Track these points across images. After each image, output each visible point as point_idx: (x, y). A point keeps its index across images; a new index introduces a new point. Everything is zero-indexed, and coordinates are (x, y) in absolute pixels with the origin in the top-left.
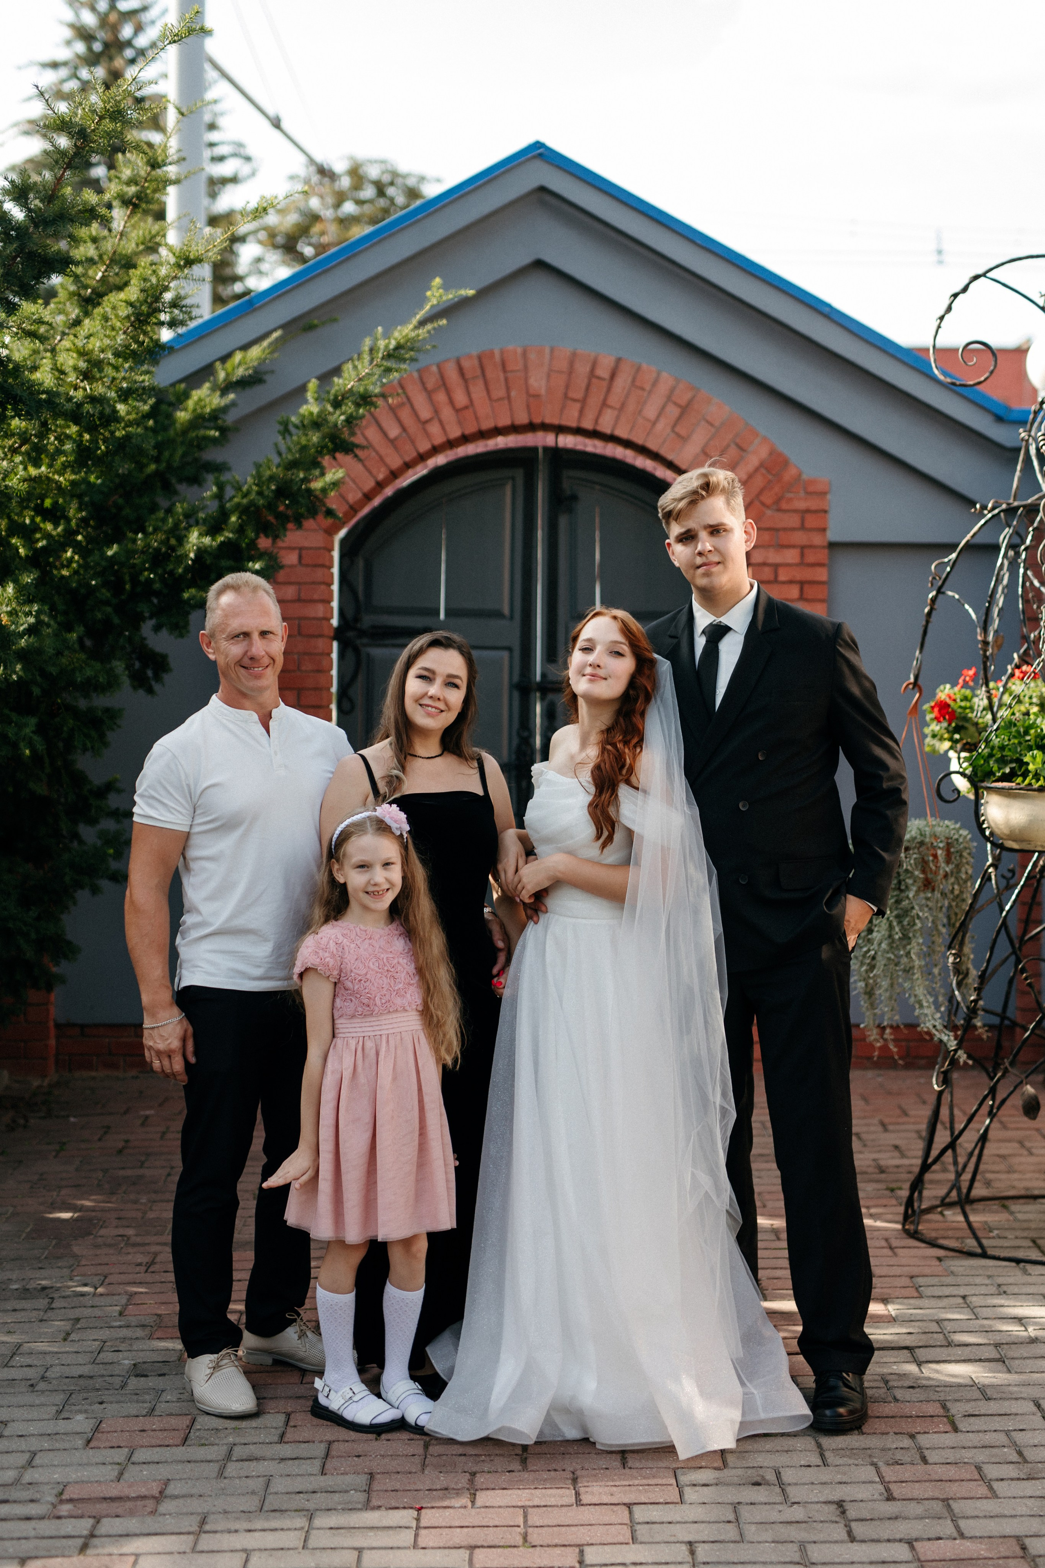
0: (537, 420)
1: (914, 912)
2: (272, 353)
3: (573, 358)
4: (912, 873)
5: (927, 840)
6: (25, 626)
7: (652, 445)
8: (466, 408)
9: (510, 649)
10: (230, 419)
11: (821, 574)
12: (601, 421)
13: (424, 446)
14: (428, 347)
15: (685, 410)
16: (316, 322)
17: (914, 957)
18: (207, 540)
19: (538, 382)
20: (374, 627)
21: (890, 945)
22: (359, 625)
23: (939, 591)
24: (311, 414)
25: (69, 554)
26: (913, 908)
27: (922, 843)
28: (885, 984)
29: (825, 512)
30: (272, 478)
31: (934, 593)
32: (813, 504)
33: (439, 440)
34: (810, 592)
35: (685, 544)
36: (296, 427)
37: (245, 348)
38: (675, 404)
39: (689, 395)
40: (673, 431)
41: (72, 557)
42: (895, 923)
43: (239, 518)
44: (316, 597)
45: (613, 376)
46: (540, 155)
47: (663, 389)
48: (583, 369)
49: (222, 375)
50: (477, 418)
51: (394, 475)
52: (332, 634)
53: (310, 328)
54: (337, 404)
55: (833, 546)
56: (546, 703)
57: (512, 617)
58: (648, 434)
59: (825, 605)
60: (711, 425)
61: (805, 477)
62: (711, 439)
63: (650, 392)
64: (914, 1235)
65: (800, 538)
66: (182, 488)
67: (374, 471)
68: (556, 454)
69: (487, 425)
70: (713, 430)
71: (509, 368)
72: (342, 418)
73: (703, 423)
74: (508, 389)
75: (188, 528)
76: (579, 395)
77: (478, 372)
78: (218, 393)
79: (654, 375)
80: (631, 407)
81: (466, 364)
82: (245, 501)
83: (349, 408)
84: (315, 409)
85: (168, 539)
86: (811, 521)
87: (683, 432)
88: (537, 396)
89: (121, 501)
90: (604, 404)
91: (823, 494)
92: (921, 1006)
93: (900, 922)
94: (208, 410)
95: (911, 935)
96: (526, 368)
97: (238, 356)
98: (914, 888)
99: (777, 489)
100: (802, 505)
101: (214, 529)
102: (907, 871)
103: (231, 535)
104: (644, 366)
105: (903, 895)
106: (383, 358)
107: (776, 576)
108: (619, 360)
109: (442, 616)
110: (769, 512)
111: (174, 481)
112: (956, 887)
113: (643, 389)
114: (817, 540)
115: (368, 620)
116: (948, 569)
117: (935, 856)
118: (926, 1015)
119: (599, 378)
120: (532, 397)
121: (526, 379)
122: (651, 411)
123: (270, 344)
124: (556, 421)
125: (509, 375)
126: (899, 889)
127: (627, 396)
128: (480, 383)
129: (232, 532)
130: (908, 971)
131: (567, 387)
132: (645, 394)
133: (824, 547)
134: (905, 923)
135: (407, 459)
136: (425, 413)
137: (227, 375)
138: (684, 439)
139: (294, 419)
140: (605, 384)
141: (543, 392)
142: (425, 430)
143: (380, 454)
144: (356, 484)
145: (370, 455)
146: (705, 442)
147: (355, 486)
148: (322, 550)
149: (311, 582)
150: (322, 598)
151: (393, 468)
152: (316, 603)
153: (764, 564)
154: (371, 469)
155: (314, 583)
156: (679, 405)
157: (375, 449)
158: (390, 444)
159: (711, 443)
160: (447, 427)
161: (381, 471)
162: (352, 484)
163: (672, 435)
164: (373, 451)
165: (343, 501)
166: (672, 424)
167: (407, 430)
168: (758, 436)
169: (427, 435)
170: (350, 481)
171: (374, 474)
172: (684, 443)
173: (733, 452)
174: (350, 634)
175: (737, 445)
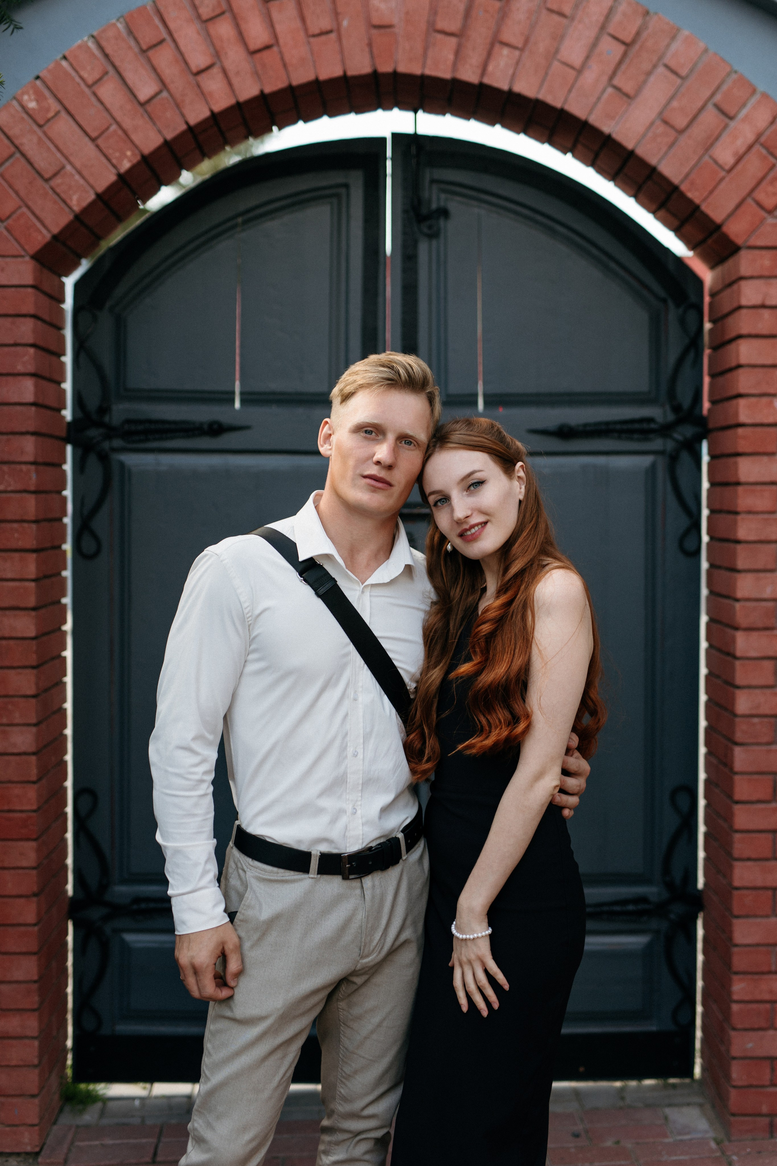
0: (385, 68)
7: (577, 109)
8: (267, 48)
12: (491, 69)
13: (197, 114)
15: (630, 46)
19: (386, 3)
20: (130, 421)
22: (107, 419)
33: (222, 102)
38: (614, 38)
39: (639, 22)
40: (612, 82)
44: (20, 368)
52: (64, 431)
60: (675, 72)
62: (674, 99)
63: (572, 18)
67: (115, 156)
69: (301, 77)
70: (678, 81)
73: (661, 69)
74: (336, 14)
76: (455, 25)
80: (541, 42)
87: (628, 87)
88: (385, 27)
90: (496, 40)
109: (239, 403)
110: (769, 220)
113: (560, 13)
120: (378, 28)
122: (574, 51)
127: (534, 25)
128: (291, 4)
131: (434, 11)
132: (564, 21)
135: (170, 136)
136: (199, 57)
138: (628, 97)
141: (395, 20)
142: (199, 86)
143: (125, 126)
144: (83, 177)
145: (107, 129)
146: (663, 101)
147: (82, 182)
148: (30, 290)
149: (12, 342)
150: (31, 369)
151: (147, 151)
152: (20, 378)
153: (763, 306)
154: (109, 152)
155: (16, 345)
156: (623, 43)
157: (114, 119)
158: (140, 110)
159: (675, 104)
160: (235, 81)
161: (126, 156)
162: (77, 177)
163: (610, 90)
164: (112, 121)
165: (63, 205)
166: (610, 72)
167: (171, 87)
168: (754, 91)
169: (203, 93)
170: (74, 172)
171: (114, 161)
172: (629, 104)
173: (710, 116)
174: (93, 433)
175: (714, 105)
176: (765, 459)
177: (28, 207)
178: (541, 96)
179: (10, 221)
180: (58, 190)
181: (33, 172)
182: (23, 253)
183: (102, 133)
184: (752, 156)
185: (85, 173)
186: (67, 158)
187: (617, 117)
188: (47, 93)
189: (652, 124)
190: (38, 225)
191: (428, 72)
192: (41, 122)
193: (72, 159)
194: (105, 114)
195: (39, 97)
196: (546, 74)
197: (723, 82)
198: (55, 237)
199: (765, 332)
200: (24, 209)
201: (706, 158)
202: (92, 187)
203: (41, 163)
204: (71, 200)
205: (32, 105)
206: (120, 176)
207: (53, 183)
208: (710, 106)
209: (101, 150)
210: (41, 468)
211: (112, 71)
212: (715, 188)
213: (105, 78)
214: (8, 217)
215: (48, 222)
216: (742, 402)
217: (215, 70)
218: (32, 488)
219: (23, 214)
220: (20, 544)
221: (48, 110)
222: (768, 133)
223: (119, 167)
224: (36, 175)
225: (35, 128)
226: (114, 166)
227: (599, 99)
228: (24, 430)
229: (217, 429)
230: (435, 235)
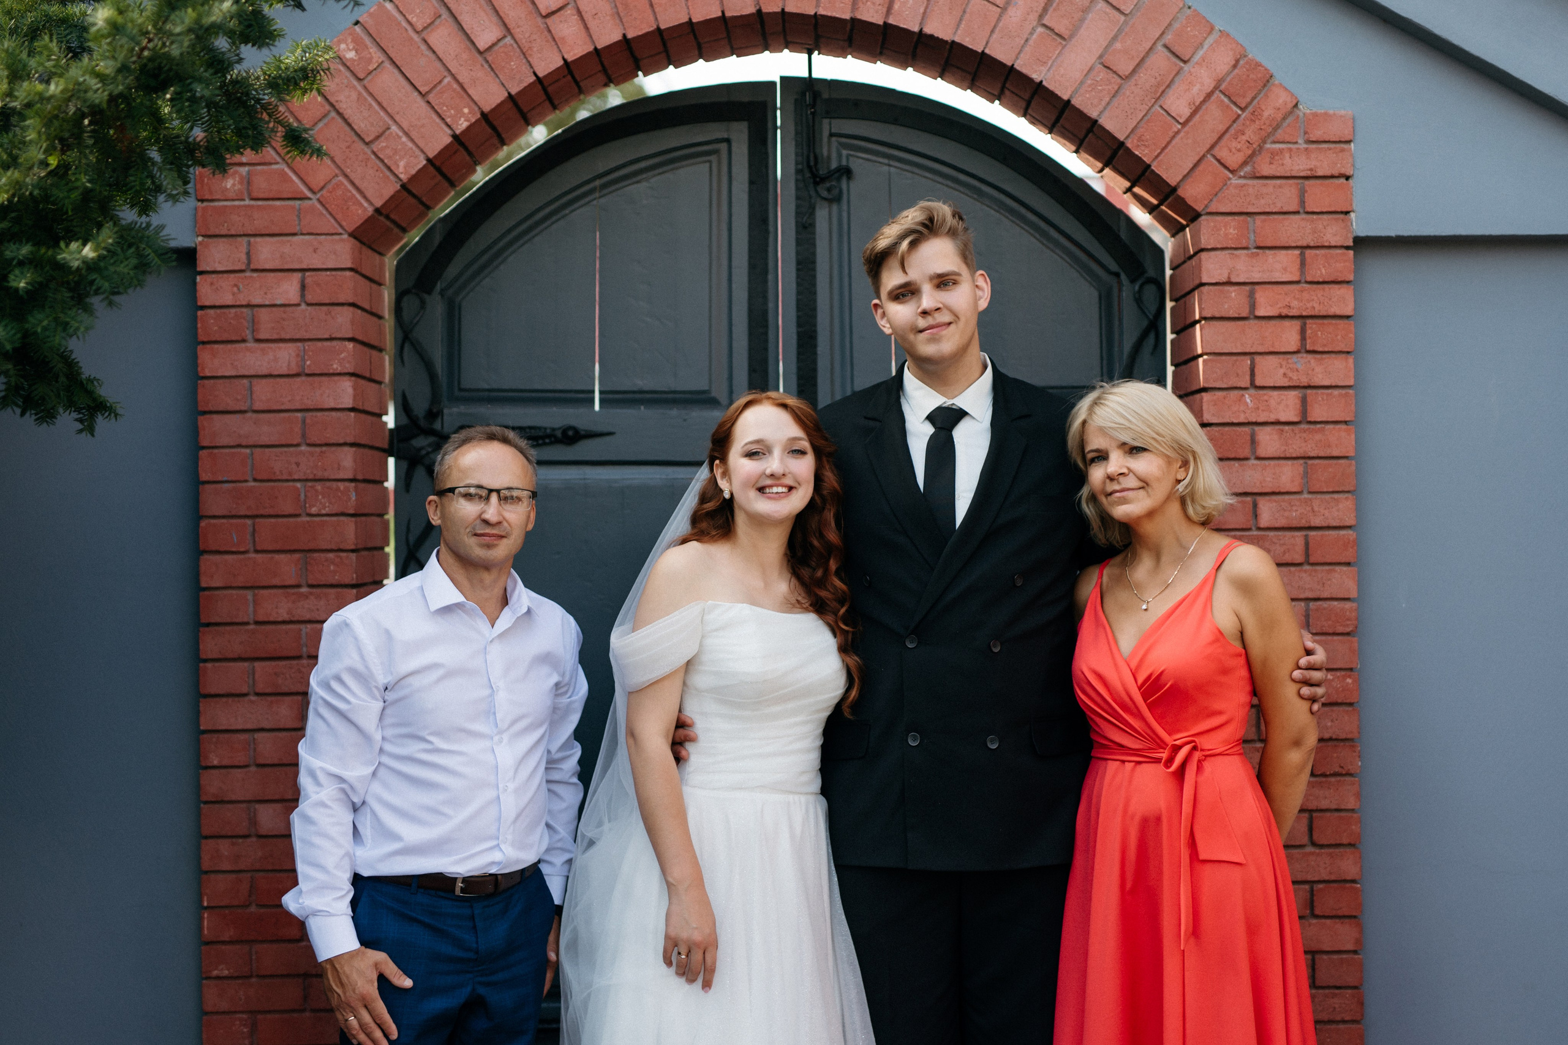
0: (771, 8)
7: (1002, 53)
11: (1341, 301)
13: (547, 63)
29: (1349, 177)
32: (1324, 162)
33: (577, 49)
34: (1321, 335)
35: (903, 303)
40: (1042, 22)
44: (336, 367)
51: (491, 123)
52: (385, 442)
55: (1361, 244)
59: (1351, 360)
61: (1306, 109)
62: (1116, 38)
65: (1296, 230)
67: (449, 114)
68: (810, 97)
69: (671, 17)
70: (1121, 19)
86: (1319, 196)
87: (1062, 26)
91: (1343, 143)
99: (1251, 134)
100: (1299, 165)
107: (1253, 306)
109: (595, 404)
110: (1235, 181)
114: (1333, 233)
133: (1347, 247)
135: (516, 89)
138: (1062, 40)
142: (549, 31)
143: (461, 80)
144: (412, 140)
145: (440, 82)
146: (1105, 44)
147: (410, 145)
148: (348, 274)
149: (326, 336)
150: (350, 368)
151: (487, 109)
152: (336, 378)
153: (1229, 283)
154: (442, 110)
155: (331, 339)
157: (449, 71)
158: (480, 59)
159: (1118, 45)
160: (592, 24)
161: (463, 114)
162: (404, 139)
163: (1040, 30)
164: (446, 74)
165: (388, 173)
166: (1040, 9)
167: (514, 31)
168: (1212, 28)
169: (554, 39)
170: (401, 134)
171: (448, 120)
172: (1064, 47)
173: (1161, 60)
174: (420, 442)
175: (1166, 46)
176: (1236, 464)
177: (346, 176)
178: (957, 39)
179: (324, 192)
180: (381, 156)
181: (353, 133)
182: (341, 231)
183: (435, 86)
184: (1212, 107)
185: (414, 135)
186: (392, 117)
187: (1050, 63)
188: (368, 41)
189: (1091, 69)
190: (358, 196)
191: (822, 12)
192: (361, 76)
193: (397, 118)
194: (438, 65)
195: (359, 46)
196: (964, 12)
197: (1174, 19)
198: (378, 211)
199: (1232, 314)
200: (341, 178)
201: (1157, 107)
202: (422, 151)
203: (360, 125)
204: (398, 166)
205: (351, 55)
206: (455, 137)
207: (375, 147)
208: (1159, 47)
209: (433, 108)
210: (362, 485)
211: (445, 15)
212: (1169, 143)
213: (438, 22)
214: (322, 188)
215: (369, 195)
216: (1206, 396)
217: (569, 11)
218: (352, 511)
219: (339, 185)
220: (337, 579)
221: (370, 60)
222: (1228, 79)
223: (454, 127)
224: (355, 138)
225: (355, 83)
226: (449, 126)
227: (1027, 40)
228: (341, 441)
229: (571, 436)
230: (836, 199)
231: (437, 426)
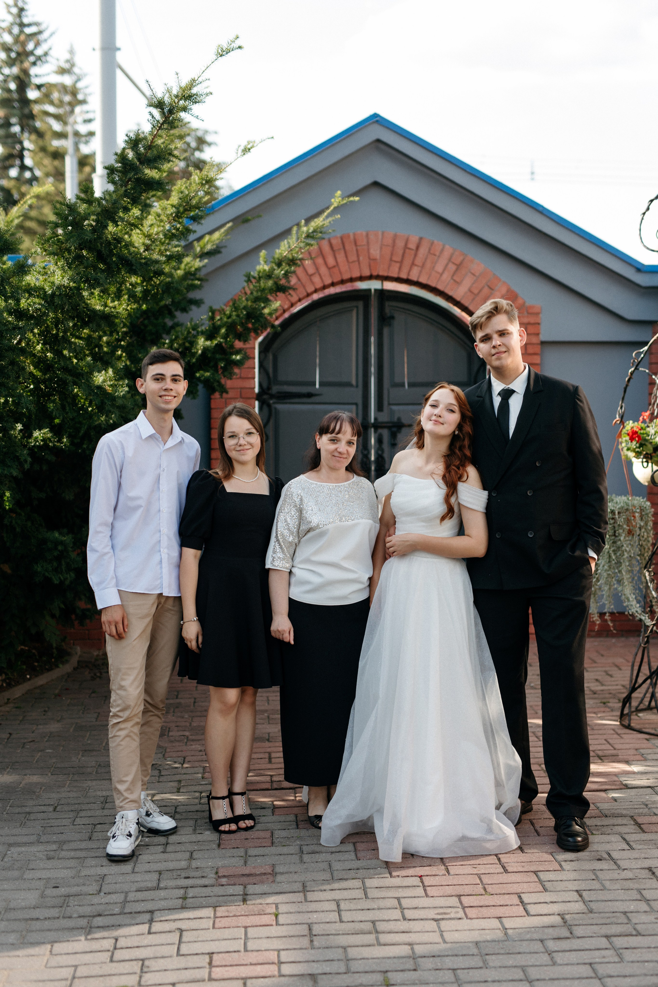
0: (375, 273)
1: (624, 548)
2: (226, 235)
3: (395, 237)
4: (622, 526)
5: (630, 508)
6: (124, 392)
7: (440, 287)
8: (334, 267)
9: (356, 404)
10: (202, 274)
11: (537, 360)
12: (411, 273)
13: (310, 289)
14: (330, 231)
15: (459, 266)
16: (250, 217)
17: (624, 573)
18: (208, 343)
19: (375, 252)
20: (278, 393)
21: (610, 567)
23: (636, 369)
24: (265, 270)
25: (120, 352)
26: (623, 546)
27: (627, 510)
28: (606, 588)
29: (539, 324)
30: (245, 308)
31: (633, 369)
32: (532, 320)
33: (319, 285)
35: (485, 343)
36: (254, 278)
37: (211, 233)
38: (453, 263)
39: (461, 258)
40: (452, 278)
41: (122, 355)
42: (612, 555)
43: (226, 330)
44: (247, 376)
45: (418, 248)
46: (377, 121)
47: (446, 254)
48: (400, 244)
49: (198, 249)
50: (341, 273)
51: (292, 305)
52: (255, 396)
53: (246, 221)
54: (279, 265)
55: (543, 343)
56: (377, 435)
57: (357, 386)
58: (438, 281)
60: (473, 274)
61: (527, 304)
62: (473, 284)
63: (439, 256)
64: (629, 727)
66: (178, 314)
68: (381, 293)
69: (346, 276)
70: (475, 278)
71: (358, 243)
72: (283, 272)
73: (470, 274)
74: (358, 256)
75: (195, 337)
76: (397, 258)
77: (341, 247)
78: (198, 260)
79: (441, 247)
80: (428, 265)
81: (334, 242)
82: (230, 320)
83: (285, 267)
84: (267, 268)
85: (184, 343)
86: (531, 330)
87: (458, 279)
88: (375, 260)
89: (146, 322)
90: (413, 264)
91: (537, 314)
92: (629, 600)
93: (615, 554)
94: (193, 269)
95: (622, 561)
96: (368, 243)
97: (207, 238)
98: (623, 535)
100: (525, 321)
101: (210, 336)
102: (619, 525)
103: (222, 340)
104: (436, 242)
105: (617, 538)
106: (305, 238)
108: (421, 239)
109: (317, 386)
111: (173, 310)
112: (645, 534)
113: (435, 255)
114: (535, 340)
115: (275, 389)
116: (642, 356)
117: (634, 517)
118: (632, 605)
119: (410, 249)
120: (372, 260)
121: (368, 250)
122: (439, 268)
123: (225, 231)
124: (385, 274)
125: (359, 248)
126: (615, 535)
127: (426, 259)
128: (342, 252)
129: (222, 338)
130: (619, 582)
131: (392, 254)
132: (436, 258)
133: (538, 344)
134: (618, 554)
135: (301, 296)
136: (311, 270)
137: (201, 248)
138: (458, 283)
139: (252, 273)
140: (413, 252)
141: (378, 257)
142: (311, 280)
146: (470, 285)
155: (249, 368)
156: (456, 264)
160: (323, 278)
163: (452, 281)
166: (452, 275)
168: (501, 281)
169: (312, 282)
173: (486, 290)
174: (265, 397)
175: (488, 286)
178: (428, 283)
187: (454, 290)
189: (466, 292)
191: (388, 274)
196: (430, 275)
197: (490, 278)
229: (309, 395)
230: (390, 325)
231: (270, 392)
